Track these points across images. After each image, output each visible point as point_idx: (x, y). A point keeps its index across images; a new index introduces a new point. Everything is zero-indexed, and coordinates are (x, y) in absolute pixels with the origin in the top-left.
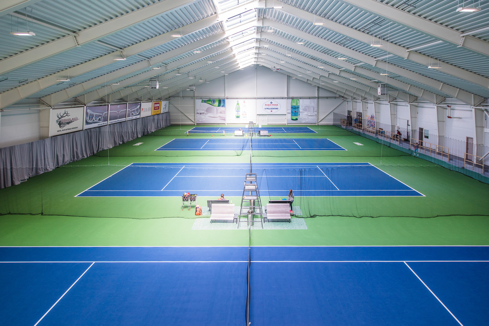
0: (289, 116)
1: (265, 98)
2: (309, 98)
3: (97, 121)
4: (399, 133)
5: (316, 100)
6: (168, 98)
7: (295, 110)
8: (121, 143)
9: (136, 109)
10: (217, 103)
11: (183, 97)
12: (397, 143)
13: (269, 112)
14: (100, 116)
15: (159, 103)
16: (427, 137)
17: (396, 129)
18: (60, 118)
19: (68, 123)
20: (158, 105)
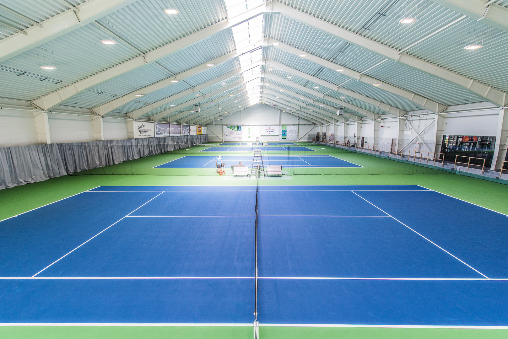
0: (281, 137)
1: (266, 125)
2: (293, 125)
3: (163, 133)
4: (348, 141)
5: (297, 126)
6: (206, 125)
7: (284, 133)
8: (179, 149)
9: (186, 129)
10: (236, 129)
11: (216, 125)
12: (347, 148)
13: (268, 134)
14: (164, 130)
15: (201, 128)
16: (366, 142)
17: (347, 140)
18: (140, 128)
19: (145, 132)
20: (200, 129)
